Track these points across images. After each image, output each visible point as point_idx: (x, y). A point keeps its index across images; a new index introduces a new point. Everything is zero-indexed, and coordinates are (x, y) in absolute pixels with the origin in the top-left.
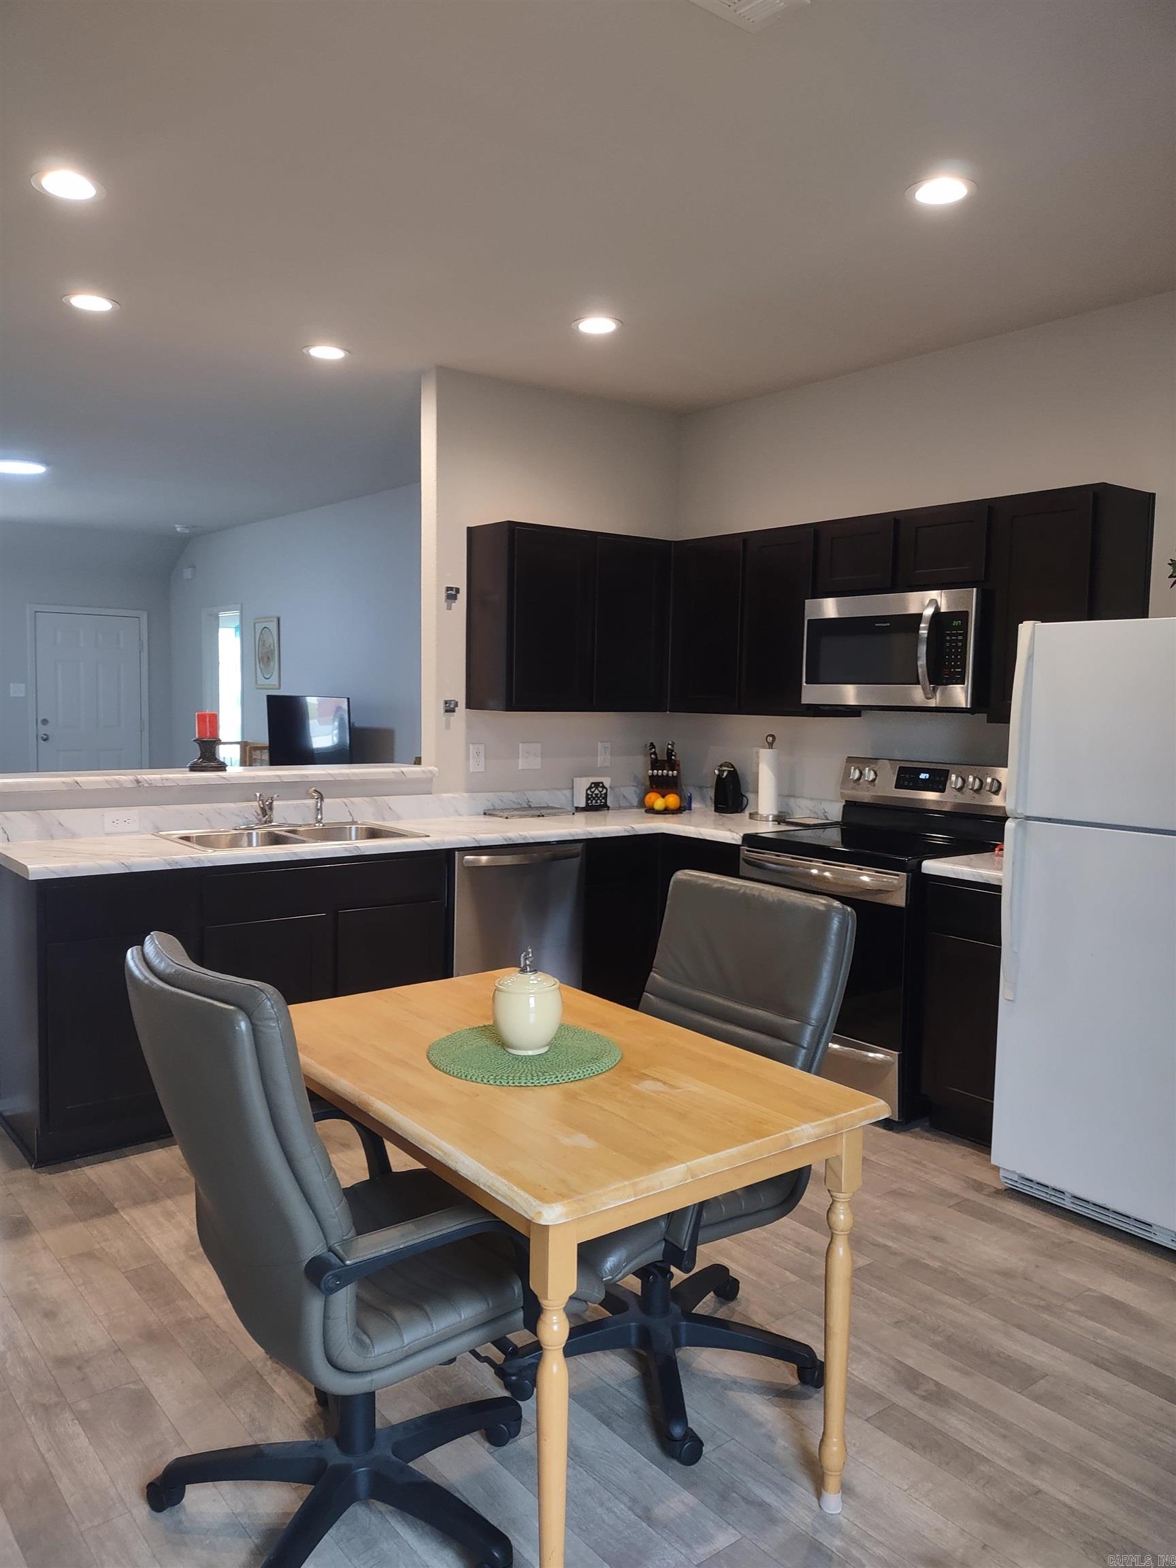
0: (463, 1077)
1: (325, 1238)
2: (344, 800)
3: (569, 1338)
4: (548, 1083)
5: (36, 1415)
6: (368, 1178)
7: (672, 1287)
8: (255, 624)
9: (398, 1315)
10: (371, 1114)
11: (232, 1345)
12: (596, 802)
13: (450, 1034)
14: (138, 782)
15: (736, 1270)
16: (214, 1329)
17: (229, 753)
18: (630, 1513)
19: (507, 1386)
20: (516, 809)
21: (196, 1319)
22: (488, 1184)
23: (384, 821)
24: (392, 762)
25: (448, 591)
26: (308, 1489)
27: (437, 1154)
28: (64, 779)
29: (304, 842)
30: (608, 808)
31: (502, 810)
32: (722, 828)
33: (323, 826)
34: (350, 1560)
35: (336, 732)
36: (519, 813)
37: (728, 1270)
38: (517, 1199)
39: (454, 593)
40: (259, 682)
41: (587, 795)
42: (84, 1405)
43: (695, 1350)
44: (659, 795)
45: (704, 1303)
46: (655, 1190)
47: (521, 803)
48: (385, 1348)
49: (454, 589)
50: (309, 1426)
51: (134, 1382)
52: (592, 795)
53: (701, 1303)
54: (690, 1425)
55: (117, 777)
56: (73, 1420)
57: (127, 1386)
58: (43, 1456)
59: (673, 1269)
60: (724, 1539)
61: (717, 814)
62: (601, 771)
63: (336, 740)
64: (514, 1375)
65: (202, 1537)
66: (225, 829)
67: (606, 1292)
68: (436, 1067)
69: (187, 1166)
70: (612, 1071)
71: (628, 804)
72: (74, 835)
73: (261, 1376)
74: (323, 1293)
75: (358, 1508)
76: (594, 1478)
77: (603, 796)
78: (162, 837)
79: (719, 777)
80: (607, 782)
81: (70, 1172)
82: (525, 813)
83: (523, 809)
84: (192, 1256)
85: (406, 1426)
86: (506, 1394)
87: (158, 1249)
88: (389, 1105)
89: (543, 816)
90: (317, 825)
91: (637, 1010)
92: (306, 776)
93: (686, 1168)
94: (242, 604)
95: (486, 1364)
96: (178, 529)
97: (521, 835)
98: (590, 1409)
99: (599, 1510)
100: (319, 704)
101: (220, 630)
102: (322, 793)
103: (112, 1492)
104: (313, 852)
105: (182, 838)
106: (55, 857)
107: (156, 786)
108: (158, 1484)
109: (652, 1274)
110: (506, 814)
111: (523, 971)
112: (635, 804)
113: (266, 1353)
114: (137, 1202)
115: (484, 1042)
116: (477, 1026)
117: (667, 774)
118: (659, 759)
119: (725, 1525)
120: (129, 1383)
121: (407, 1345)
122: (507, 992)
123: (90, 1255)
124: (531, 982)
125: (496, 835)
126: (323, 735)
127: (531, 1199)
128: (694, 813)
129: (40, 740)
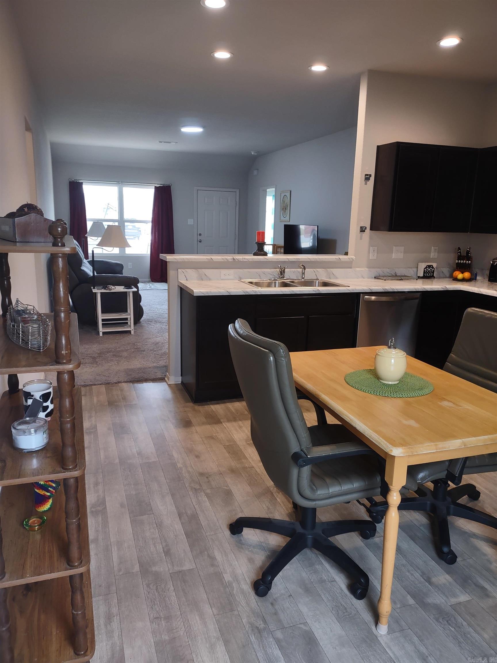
0: (360, 389)
1: (300, 446)
2: (314, 270)
3: (401, 503)
4: (398, 397)
5: (192, 491)
6: (317, 424)
7: (448, 490)
8: (281, 194)
9: (328, 480)
10: (320, 399)
11: (262, 479)
12: (429, 274)
13: (354, 371)
14: (234, 259)
15: (479, 487)
16: (255, 472)
17: (268, 249)
18: (421, 578)
19: (371, 516)
20: (390, 276)
21: (249, 467)
22: (369, 435)
23: (330, 279)
24: (335, 254)
25: (366, 176)
26: (289, 539)
27: (347, 420)
28: (207, 257)
29: (297, 286)
30: (434, 277)
31: (383, 276)
32: (491, 289)
33: (305, 280)
34: (303, 569)
35: (311, 241)
36: (391, 278)
37: (476, 487)
38: (382, 443)
39: (368, 177)
40: (281, 219)
41: (424, 271)
42: (208, 491)
43: (456, 518)
44: (461, 272)
45: (463, 499)
46: (446, 449)
47: (392, 273)
48: (321, 492)
49: (369, 175)
50: (289, 515)
51: (226, 486)
52: (427, 271)
53: (461, 499)
54: (451, 548)
55: (226, 257)
56: (205, 496)
57: (224, 487)
58: (194, 506)
59: (449, 482)
60: (463, 598)
61: (489, 282)
62: (433, 260)
63: (311, 245)
64: (375, 513)
65: (249, 547)
66: (266, 280)
67: (418, 487)
68: (348, 384)
69: (248, 410)
70: (428, 395)
71: (444, 276)
72: (210, 279)
73: (272, 493)
74: (298, 466)
75: (307, 550)
76: (406, 560)
77: (432, 272)
78: (242, 281)
79: (492, 264)
80: (435, 265)
81: (206, 406)
82: (394, 278)
83: (392, 276)
84: (248, 443)
85: (328, 523)
86: (370, 519)
87: (236, 439)
88: (328, 397)
89: (402, 280)
90: (302, 279)
91: (442, 369)
92: (299, 259)
93: (462, 441)
94: (276, 185)
95: (362, 506)
96: (252, 153)
97: (391, 288)
98: (406, 533)
99: (407, 573)
100: (305, 229)
101: (267, 197)
102: (305, 267)
103: (217, 524)
104: (300, 291)
105: (249, 283)
106: (203, 287)
107: (240, 261)
108: (234, 525)
109: (440, 483)
110: (385, 278)
111: (390, 347)
112: (448, 276)
113: (274, 484)
114: (229, 421)
115: (369, 376)
116: (367, 369)
117: (466, 263)
118: (462, 255)
119: (464, 592)
120: (224, 486)
121: (331, 493)
122: (382, 356)
123: (212, 437)
124: (393, 353)
125: (380, 287)
126: (306, 242)
127: (388, 444)
128: (477, 281)
129: (198, 242)
